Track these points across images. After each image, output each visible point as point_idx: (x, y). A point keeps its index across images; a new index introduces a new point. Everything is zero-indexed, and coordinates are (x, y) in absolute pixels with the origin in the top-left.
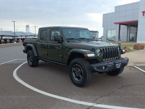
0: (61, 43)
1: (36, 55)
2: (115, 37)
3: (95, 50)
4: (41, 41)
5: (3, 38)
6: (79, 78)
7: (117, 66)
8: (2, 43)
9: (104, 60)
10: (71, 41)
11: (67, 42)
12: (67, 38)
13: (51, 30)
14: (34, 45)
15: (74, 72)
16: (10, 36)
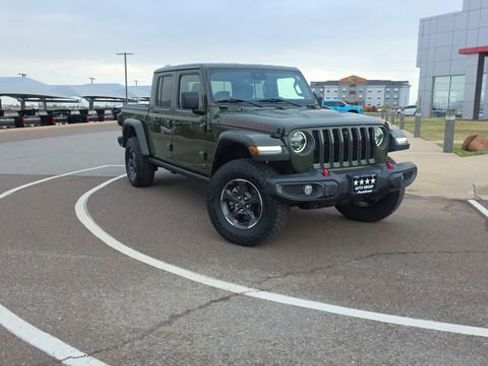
0: (201, 113)
1: (146, 152)
2: (462, 102)
3: (286, 133)
4: (157, 109)
5: (95, 104)
6: (242, 219)
7: (361, 188)
8: (91, 120)
9: (316, 166)
10: (230, 107)
11: (218, 110)
12: (221, 99)
13: (181, 76)
14: (143, 122)
15: (227, 200)
16: (114, 100)
